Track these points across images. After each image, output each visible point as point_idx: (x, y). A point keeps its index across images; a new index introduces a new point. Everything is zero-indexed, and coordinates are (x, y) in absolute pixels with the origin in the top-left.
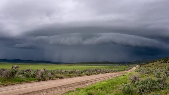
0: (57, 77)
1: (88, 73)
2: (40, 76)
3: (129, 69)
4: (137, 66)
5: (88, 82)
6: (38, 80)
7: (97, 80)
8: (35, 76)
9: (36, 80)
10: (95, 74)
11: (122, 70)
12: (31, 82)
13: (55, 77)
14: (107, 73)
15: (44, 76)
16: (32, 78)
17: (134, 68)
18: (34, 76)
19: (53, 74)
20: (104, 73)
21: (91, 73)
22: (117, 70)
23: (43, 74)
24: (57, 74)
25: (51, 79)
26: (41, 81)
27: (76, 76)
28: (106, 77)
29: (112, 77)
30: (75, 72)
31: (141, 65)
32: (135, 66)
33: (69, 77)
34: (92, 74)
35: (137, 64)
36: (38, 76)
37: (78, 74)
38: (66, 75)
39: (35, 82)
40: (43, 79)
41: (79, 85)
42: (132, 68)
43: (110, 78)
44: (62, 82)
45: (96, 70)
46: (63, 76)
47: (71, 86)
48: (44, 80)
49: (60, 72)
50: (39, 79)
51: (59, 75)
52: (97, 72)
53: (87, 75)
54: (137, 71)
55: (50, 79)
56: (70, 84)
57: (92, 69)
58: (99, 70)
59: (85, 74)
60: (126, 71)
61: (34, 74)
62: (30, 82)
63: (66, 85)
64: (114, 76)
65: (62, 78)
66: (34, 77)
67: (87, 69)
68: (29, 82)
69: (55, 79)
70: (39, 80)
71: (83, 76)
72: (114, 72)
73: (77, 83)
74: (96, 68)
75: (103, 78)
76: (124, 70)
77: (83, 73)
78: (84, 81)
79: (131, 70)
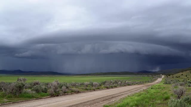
0: (73, 92)
1: (108, 86)
2: (53, 90)
3: (154, 81)
4: (163, 76)
5: (113, 97)
6: (50, 95)
7: (122, 95)
8: (47, 90)
9: (48, 95)
10: (116, 87)
11: (146, 82)
12: (43, 98)
13: (71, 91)
14: (129, 85)
15: (57, 90)
16: (43, 94)
17: (160, 80)
18: (45, 91)
19: (67, 88)
20: (126, 86)
21: (111, 86)
22: (140, 82)
23: (56, 88)
24: (71, 87)
26: (55, 97)
27: (94, 90)
28: (132, 91)
29: (139, 90)
30: (92, 85)
31: (167, 75)
32: (160, 77)
33: (86, 91)
34: (112, 87)
35: (163, 75)
36: (50, 90)
37: (96, 87)
38: (83, 89)
39: (47, 99)
40: (57, 94)
41: (104, 101)
42: (157, 79)
43: (137, 92)
44: (82, 98)
45: (116, 82)
46: (79, 90)
47: (96, 103)
48: (58, 96)
49: (74, 85)
50: (52, 94)
51: (74, 89)
52: (118, 85)
53: (108, 88)
54: (166, 83)
55: (65, 93)
56: (93, 100)
58: (120, 82)
59: (104, 87)
60: (151, 82)
61: (45, 89)
62: (42, 99)
63: (88, 102)
64: (141, 89)
65: (78, 92)
66: (46, 92)
67: (106, 81)
68: (40, 99)
69: (70, 93)
70: (52, 96)
71: (102, 89)
72: (136, 84)
73: (100, 98)
74: (115, 80)
75: (128, 92)
76: (149, 82)
77: (101, 85)
78: (108, 96)
79: (157, 81)
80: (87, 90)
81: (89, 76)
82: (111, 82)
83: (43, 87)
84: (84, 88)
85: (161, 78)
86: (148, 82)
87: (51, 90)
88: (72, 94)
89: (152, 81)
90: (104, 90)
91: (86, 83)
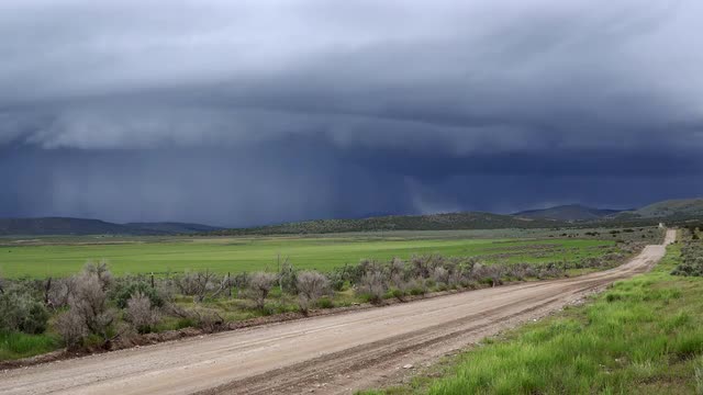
0: (188, 324)
1: (378, 290)
2: (77, 319)
3: (623, 259)
4: (672, 235)
5: (404, 347)
6: (63, 345)
7: (454, 335)
8: (45, 319)
9: (50, 346)
10: (419, 294)
11: (579, 267)
12: (25, 364)
13: (176, 321)
14: (491, 284)
15: (102, 318)
16: (25, 338)
17: (652, 252)
18: (35, 324)
19: (158, 303)
20: (473, 288)
21: (393, 289)
22: (549, 267)
23: (96, 307)
24: (176, 300)
25: (151, 335)
26: (88, 352)
27: (304, 313)
28: (505, 314)
29: (544, 311)
30: (292, 285)
31: (692, 230)
32: (657, 239)
33: (260, 319)
34: (400, 298)
35: (669, 225)
36: (64, 316)
37: (314, 300)
38: (243, 308)
39: (46, 366)
40: (99, 341)
41: (356, 368)
42: (639, 252)
43: (533, 318)
44: (237, 357)
45: (422, 270)
46: (222, 314)
47: (312, 381)
48: (107, 347)
49: (195, 290)
50: (71, 340)
51: (194, 308)
52: (430, 284)
53: (376, 301)
54: (688, 271)
55: (146, 334)
56: (298, 368)
57: (398, 261)
58: (441, 270)
59: (357, 294)
60: (607, 267)
61: (35, 311)
62: (17, 365)
63: (272, 375)
64: (551, 306)
65: (217, 326)
66: (39, 331)
67: (367, 263)
68: (10, 366)
69: (174, 333)
70: (76, 348)
71: (348, 308)
72: (530, 275)
73: (337, 356)
74: (419, 256)
75: (485, 321)
76: (594, 264)
77: (339, 287)
78: (375, 344)
79: (638, 262)
80: (267, 313)
81: (274, 239)
82: (395, 270)
83: (25, 302)
84: (249, 303)
85: (661, 242)
86: (592, 266)
87: (68, 319)
88: (183, 335)
89: (612, 261)
90: (355, 310)
91: (261, 274)
